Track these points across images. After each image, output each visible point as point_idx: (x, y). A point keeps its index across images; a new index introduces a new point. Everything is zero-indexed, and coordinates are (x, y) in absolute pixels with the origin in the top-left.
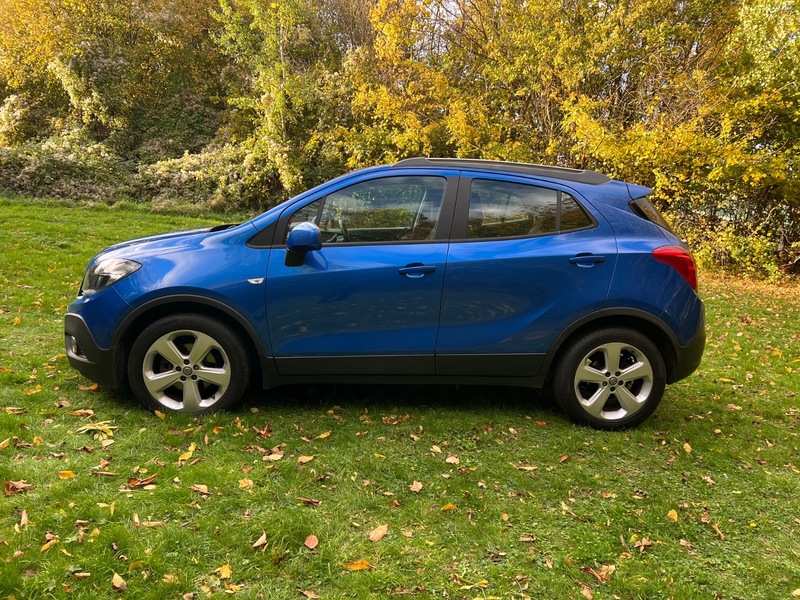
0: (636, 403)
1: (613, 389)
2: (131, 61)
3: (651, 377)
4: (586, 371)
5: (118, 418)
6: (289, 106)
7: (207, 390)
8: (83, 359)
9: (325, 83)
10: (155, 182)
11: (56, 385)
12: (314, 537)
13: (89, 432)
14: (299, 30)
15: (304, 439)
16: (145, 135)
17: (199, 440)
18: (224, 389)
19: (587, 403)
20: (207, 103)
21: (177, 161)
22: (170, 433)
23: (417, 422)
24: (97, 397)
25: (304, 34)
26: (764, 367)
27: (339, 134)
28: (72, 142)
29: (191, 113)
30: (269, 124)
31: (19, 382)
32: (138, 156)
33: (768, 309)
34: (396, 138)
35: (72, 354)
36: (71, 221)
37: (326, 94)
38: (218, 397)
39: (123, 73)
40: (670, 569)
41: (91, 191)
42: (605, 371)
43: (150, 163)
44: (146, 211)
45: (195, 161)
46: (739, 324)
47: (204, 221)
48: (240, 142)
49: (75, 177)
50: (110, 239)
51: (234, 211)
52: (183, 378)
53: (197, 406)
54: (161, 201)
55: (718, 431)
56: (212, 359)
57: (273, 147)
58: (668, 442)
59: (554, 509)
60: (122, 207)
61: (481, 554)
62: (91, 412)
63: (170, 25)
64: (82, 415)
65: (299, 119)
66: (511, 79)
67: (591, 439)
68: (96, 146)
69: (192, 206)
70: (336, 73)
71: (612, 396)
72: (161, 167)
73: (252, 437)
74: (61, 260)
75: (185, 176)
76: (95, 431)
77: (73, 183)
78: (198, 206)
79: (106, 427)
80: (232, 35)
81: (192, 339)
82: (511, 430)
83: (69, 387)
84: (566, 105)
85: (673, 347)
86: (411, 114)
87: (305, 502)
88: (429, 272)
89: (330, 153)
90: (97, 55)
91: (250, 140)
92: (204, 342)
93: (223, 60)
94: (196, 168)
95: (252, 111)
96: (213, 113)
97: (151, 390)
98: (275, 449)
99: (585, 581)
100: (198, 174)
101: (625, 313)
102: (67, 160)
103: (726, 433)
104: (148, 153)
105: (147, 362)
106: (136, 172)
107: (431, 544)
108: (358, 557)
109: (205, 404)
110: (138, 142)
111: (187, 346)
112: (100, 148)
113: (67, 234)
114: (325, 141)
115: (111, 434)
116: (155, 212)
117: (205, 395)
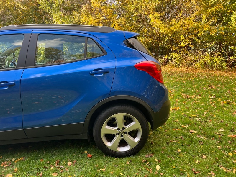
0: (134, 142)
1: (122, 136)
4: (106, 129)
19: (109, 145)
26: (213, 108)
33: (221, 81)
46: (209, 88)
55: (179, 150)
63: (24, 3)
71: (122, 140)
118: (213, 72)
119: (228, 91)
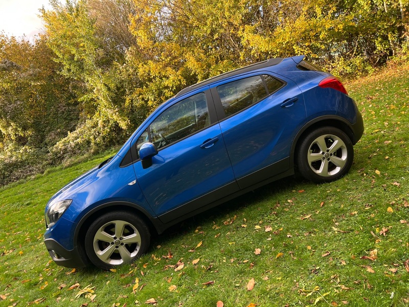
0: (343, 161)
1: (329, 159)
2: (23, 101)
3: (344, 146)
4: (312, 156)
5: (93, 281)
6: (109, 89)
7: (131, 247)
8: (63, 259)
9: (122, 71)
10: (60, 153)
11: (54, 278)
12: (220, 302)
13: (81, 296)
14: (98, 51)
15: (190, 251)
16: (45, 133)
17: (139, 275)
18: (140, 243)
19: (319, 172)
20: (69, 105)
21: (66, 138)
22: (123, 278)
23: (241, 218)
24: (78, 274)
25: (101, 52)
27: (138, 93)
28: (11, 151)
29: (63, 112)
30: (103, 102)
31: (36, 284)
32: (46, 144)
33: (377, 88)
34: (166, 83)
35: (56, 259)
36: (27, 190)
37: (124, 76)
38: (138, 249)
39: (22, 108)
40: (403, 238)
41: (30, 171)
42: (321, 152)
43: (53, 145)
44: (61, 169)
45: (75, 135)
46: (367, 101)
47: (91, 161)
48: (92, 116)
49: (20, 167)
50: (50, 191)
51: (104, 151)
52: (117, 247)
53: (130, 258)
54: (67, 161)
55: (387, 157)
56: (127, 231)
57: (109, 112)
58: (367, 174)
59: (331, 233)
60: (49, 172)
61: (307, 273)
62: (78, 284)
63: (35, 76)
64: (74, 288)
65: (116, 93)
66: (209, 32)
67: (330, 188)
68: (23, 148)
69: (82, 157)
70: (125, 64)
71: (330, 163)
72: (60, 145)
73: (164, 262)
74: (30, 211)
75: (73, 144)
76: (85, 294)
77: (20, 171)
78: (85, 156)
79: (89, 289)
80: (67, 67)
81: (113, 226)
82: (289, 201)
83: (61, 276)
84: (240, 33)
85: (348, 127)
86: (168, 68)
87: (206, 285)
88: (215, 141)
89: (138, 103)
90: (6, 105)
91: (97, 114)
92: (120, 225)
93: (68, 81)
94: (77, 138)
95: (92, 100)
96: (74, 108)
97: (103, 260)
98: (178, 263)
99: (366, 264)
100: (79, 140)
101: (319, 120)
102: (13, 161)
103: (392, 157)
104: (51, 141)
105: (95, 247)
106: (48, 152)
107: (280, 278)
108: (247, 302)
109: (133, 255)
110: (43, 137)
111: (112, 230)
112: (26, 148)
113: (28, 197)
114: (133, 99)
115: (93, 292)
116: (66, 168)
117: (131, 251)
118: (357, 82)
119: (396, 96)
